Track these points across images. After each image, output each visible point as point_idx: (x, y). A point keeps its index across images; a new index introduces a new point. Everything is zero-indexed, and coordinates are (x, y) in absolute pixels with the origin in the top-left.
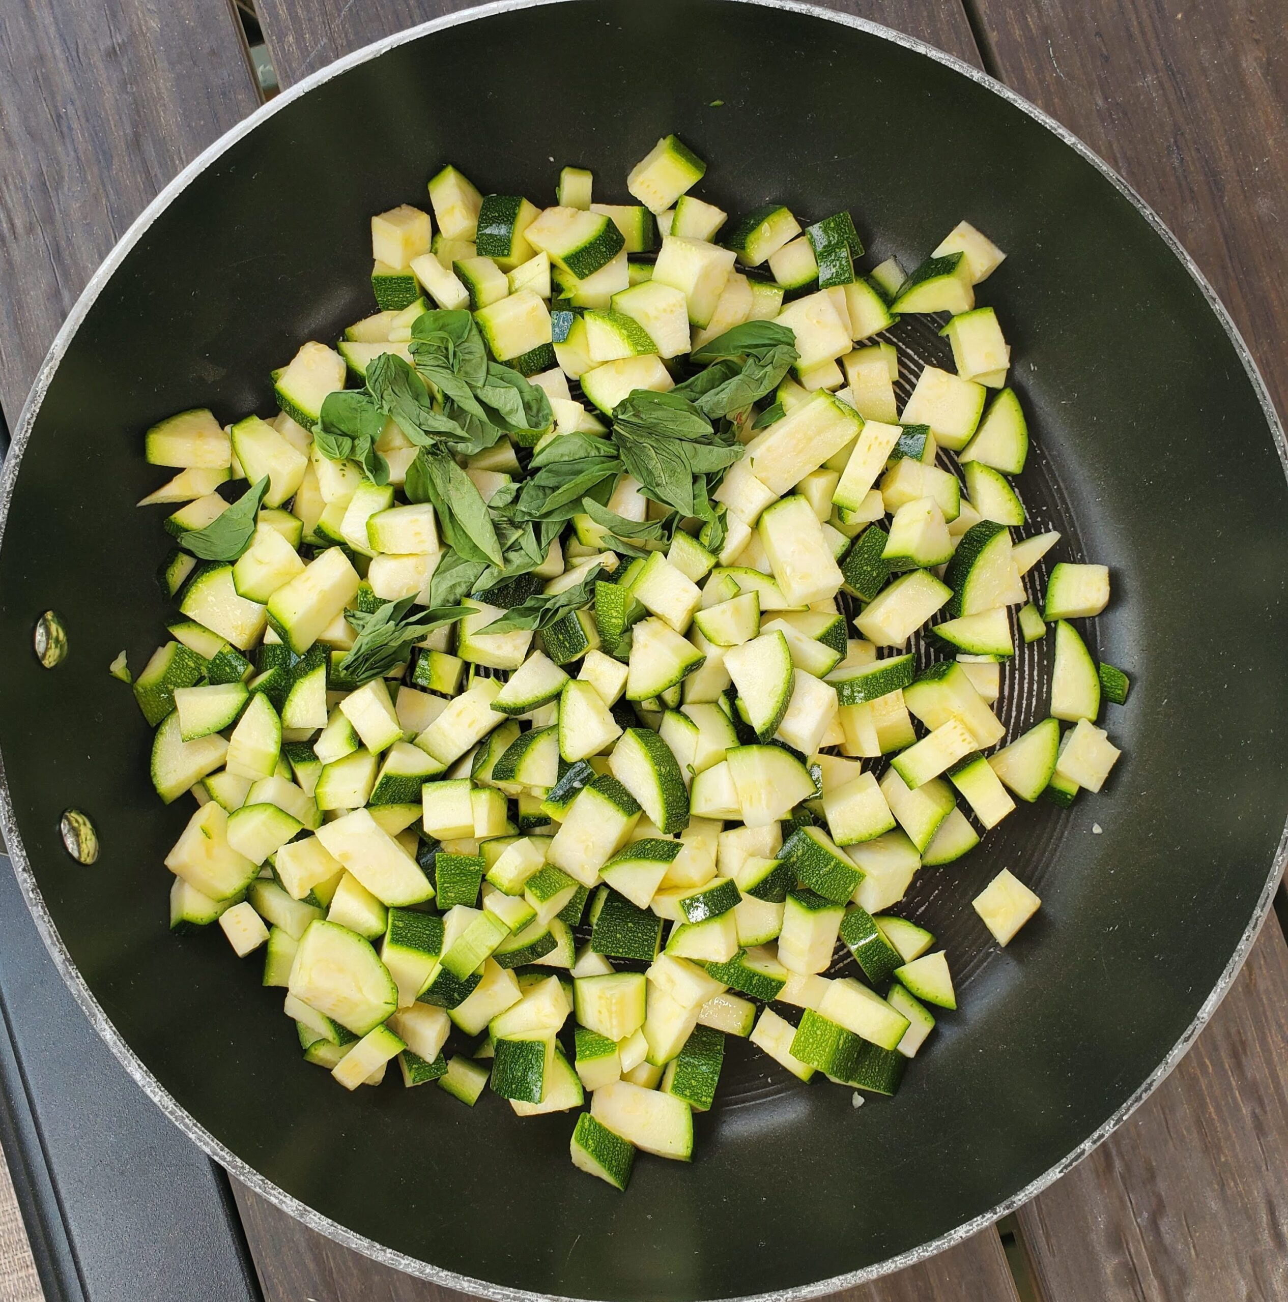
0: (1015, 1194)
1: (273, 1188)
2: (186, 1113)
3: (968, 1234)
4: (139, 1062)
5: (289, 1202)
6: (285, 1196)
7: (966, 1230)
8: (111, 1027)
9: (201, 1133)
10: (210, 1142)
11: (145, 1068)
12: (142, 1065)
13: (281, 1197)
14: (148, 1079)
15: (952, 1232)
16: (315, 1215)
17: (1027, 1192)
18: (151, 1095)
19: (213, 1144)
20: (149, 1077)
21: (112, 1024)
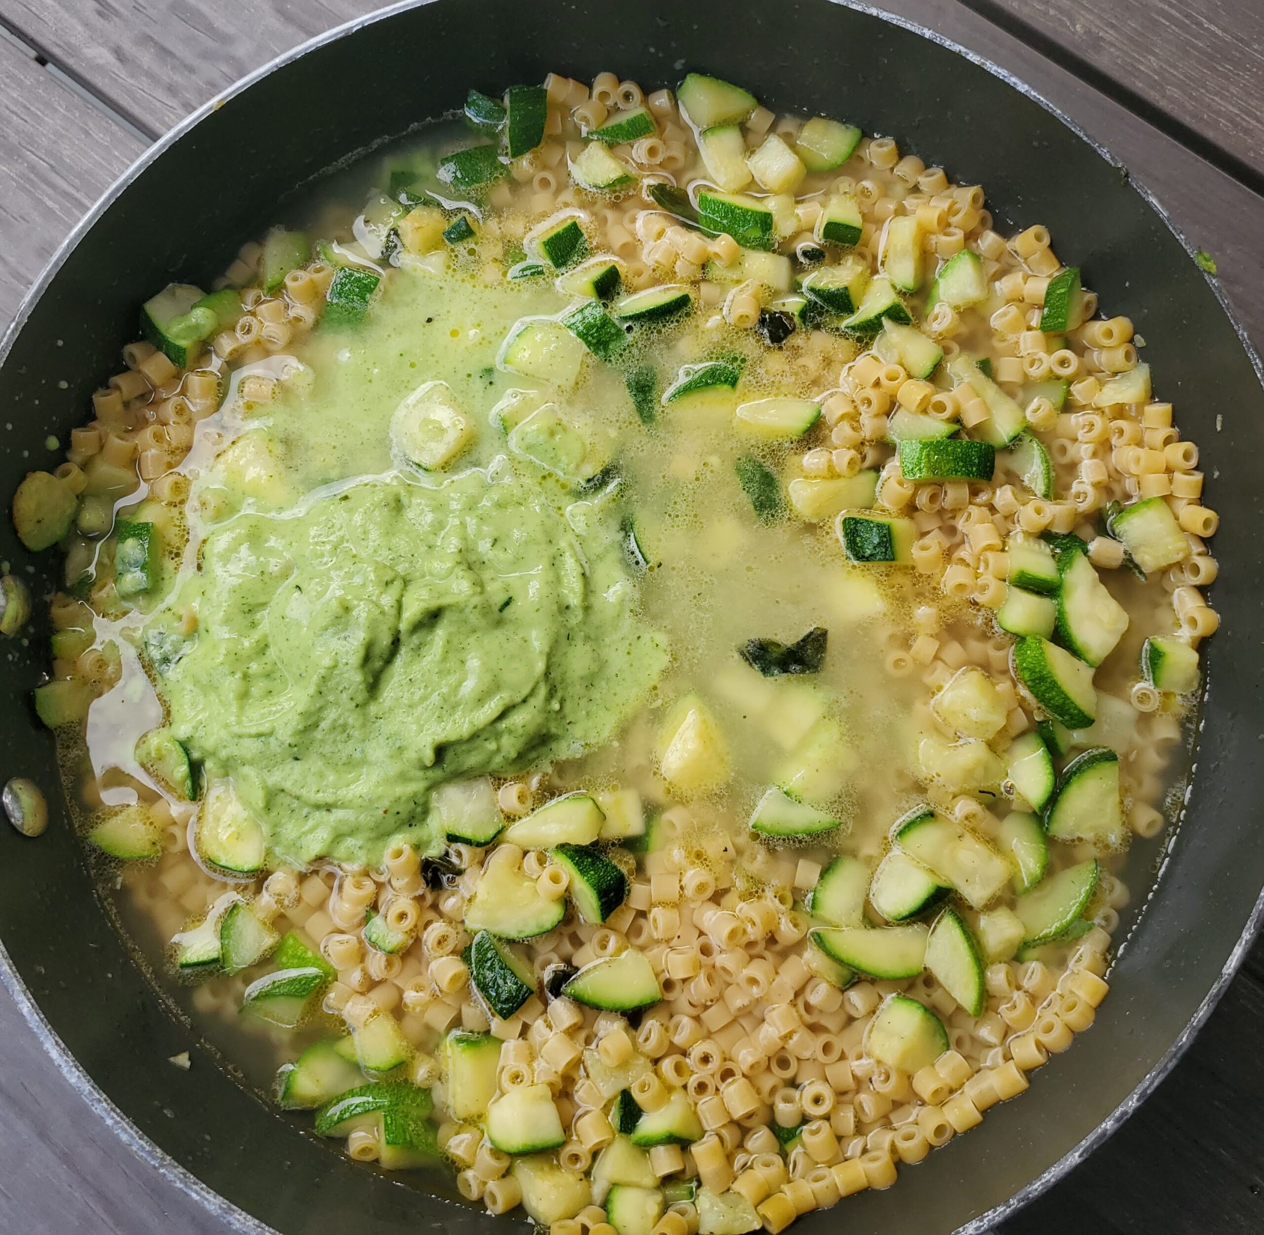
0: (1031, 1184)
1: (195, 1183)
2: (105, 1096)
4: (57, 1038)
5: (212, 1199)
6: (208, 1193)
7: (975, 1226)
8: (29, 999)
9: (119, 1119)
10: (129, 1130)
11: (63, 1045)
12: (60, 1041)
13: (203, 1193)
14: (65, 1058)
15: (961, 1229)
16: (240, 1215)
17: (1043, 1181)
18: (68, 1076)
19: (132, 1132)
20: (67, 1056)
21: (30, 996)
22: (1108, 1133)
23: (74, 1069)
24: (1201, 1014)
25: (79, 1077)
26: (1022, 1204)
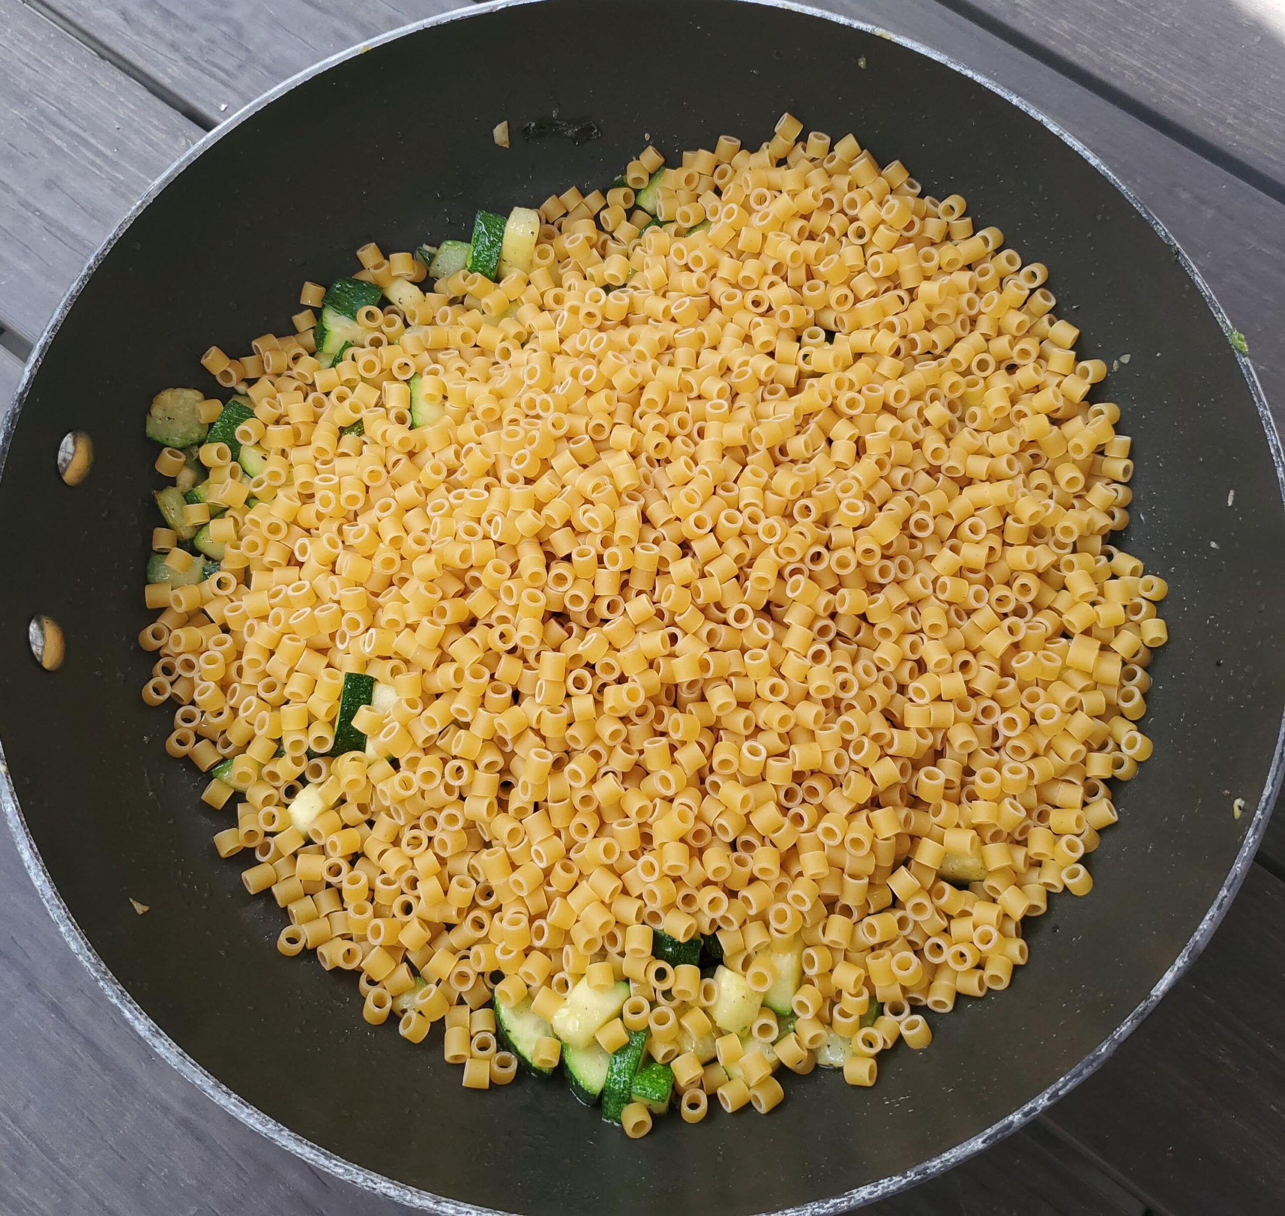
0: (930, 1160)
1: (130, 1002)
2: (64, 904)
3: (872, 1197)
4: (32, 842)
5: (142, 1020)
6: (141, 1014)
7: (869, 1190)
8: (14, 801)
9: (72, 928)
10: (80, 939)
11: (36, 850)
12: (34, 846)
13: (136, 1013)
14: (36, 861)
15: (855, 1191)
16: (166, 1040)
17: (943, 1159)
18: (33, 878)
19: (82, 942)
20: (38, 860)
21: (16, 799)
22: (1014, 1125)
23: (41, 873)
24: (1124, 1028)
25: (44, 881)
26: (918, 1177)
